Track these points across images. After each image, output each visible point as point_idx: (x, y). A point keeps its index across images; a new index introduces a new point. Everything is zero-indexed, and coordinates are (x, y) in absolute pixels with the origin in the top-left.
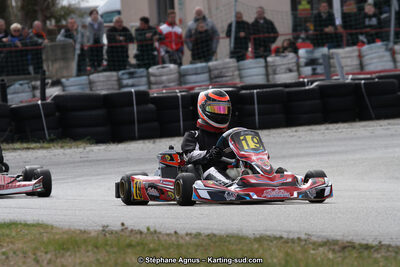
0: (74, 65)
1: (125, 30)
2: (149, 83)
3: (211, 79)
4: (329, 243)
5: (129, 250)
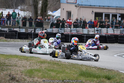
0: (50, 26)
1: (60, 20)
2: (64, 31)
3: (77, 32)
4: (95, 67)
5: (55, 65)
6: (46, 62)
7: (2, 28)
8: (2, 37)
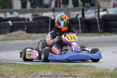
6: (107, 74)
7: (20, 14)
8: (21, 30)
